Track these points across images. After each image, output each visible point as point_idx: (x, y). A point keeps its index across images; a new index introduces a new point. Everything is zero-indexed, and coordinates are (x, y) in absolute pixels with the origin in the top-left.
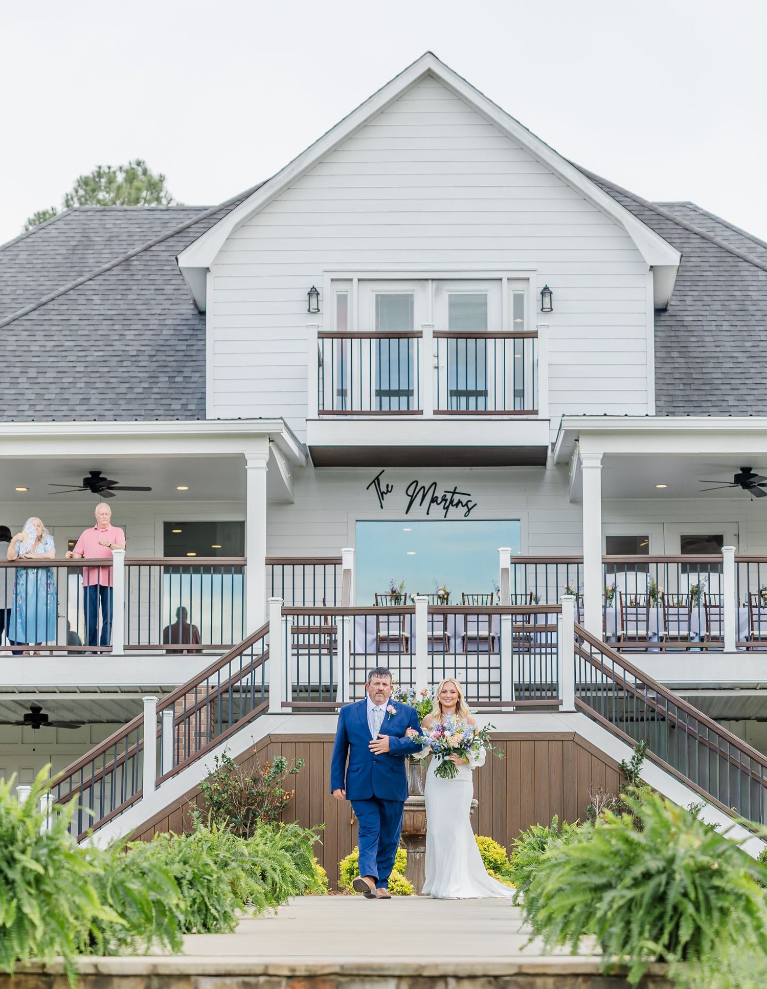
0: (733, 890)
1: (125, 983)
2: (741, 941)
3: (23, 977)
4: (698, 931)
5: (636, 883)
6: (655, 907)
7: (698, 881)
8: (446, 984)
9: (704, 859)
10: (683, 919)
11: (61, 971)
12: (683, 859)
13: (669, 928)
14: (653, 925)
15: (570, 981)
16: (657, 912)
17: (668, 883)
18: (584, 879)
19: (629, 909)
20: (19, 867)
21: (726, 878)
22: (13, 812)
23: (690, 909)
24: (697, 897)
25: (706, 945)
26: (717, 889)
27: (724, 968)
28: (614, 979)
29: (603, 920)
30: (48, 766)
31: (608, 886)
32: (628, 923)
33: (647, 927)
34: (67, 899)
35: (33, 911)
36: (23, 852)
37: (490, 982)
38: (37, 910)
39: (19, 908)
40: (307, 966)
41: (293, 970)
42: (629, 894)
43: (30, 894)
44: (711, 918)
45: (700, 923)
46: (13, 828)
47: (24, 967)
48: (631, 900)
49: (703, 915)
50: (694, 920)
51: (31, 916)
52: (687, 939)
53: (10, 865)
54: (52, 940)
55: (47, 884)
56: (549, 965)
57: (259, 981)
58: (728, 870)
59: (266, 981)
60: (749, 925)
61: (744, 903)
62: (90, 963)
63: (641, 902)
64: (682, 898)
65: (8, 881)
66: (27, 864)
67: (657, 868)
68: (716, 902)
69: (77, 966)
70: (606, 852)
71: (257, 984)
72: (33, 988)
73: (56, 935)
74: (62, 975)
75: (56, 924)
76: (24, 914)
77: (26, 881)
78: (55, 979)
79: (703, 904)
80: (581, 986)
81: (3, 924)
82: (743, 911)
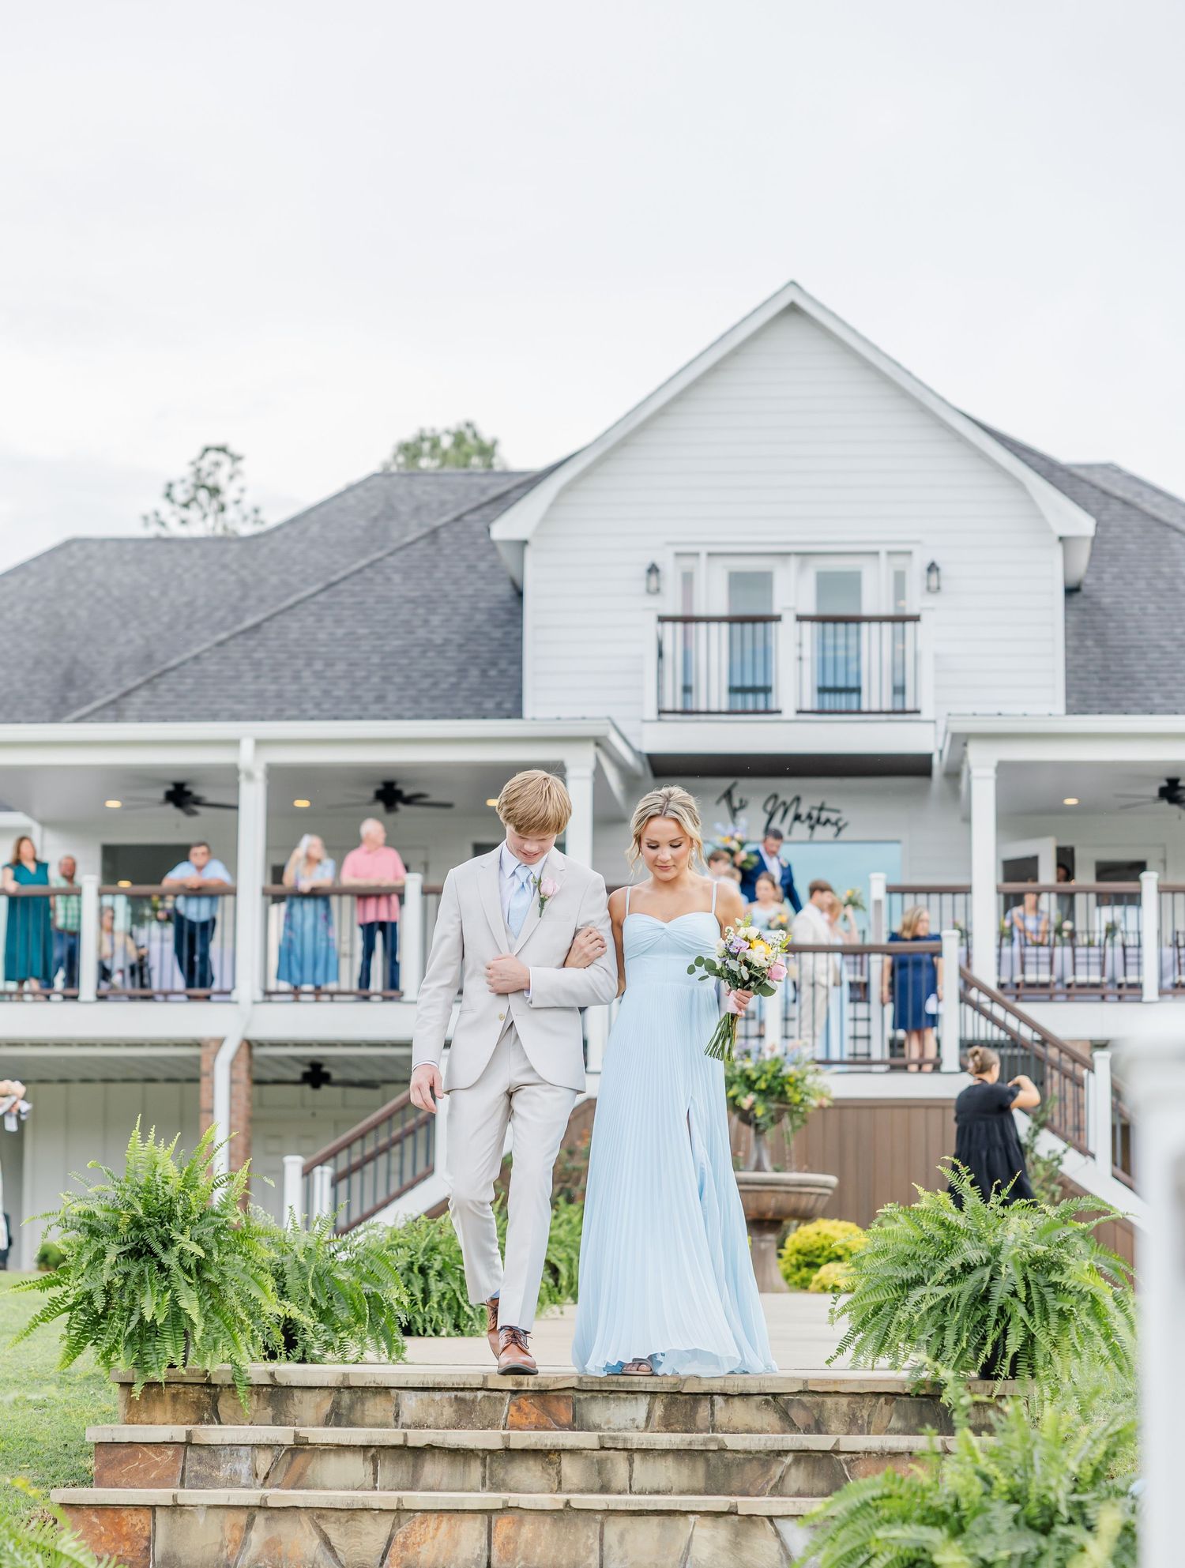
0: (1074, 1287)
1: (308, 1396)
2: (1088, 1352)
3: (180, 1389)
4: (1030, 1339)
5: (953, 1277)
6: (977, 1309)
7: (1031, 1277)
8: (712, 1404)
9: (1040, 1249)
10: (1011, 1324)
11: (230, 1382)
12: (1011, 1248)
13: (993, 1336)
14: (974, 1332)
15: (869, 1401)
16: (979, 1314)
17: (992, 1279)
19: (944, 1311)
20: (176, 1250)
21: (1067, 1273)
22: (171, 1181)
23: (1021, 1312)
24: (1028, 1296)
25: (1040, 1360)
26: (1054, 1285)
28: (925, 1400)
31: (919, 1282)
32: (942, 1328)
33: (966, 1334)
34: (239, 1292)
35: (191, 1305)
36: (182, 1232)
37: (767, 1402)
38: (196, 1303)
39: (174, 1301)
41: (521, 1383)
42: (943, 1292)
43: (190, 1284)
44: (1048, 1323)
45: (1033, 1331)
46: (171, 1200)
47: (182, 1376)
48: (946, 1299)
49: (1037, 1320)
51: (188, 1312)
52: (1016, 1349)
53: (165, 1247)
54: (215, 1342)
55: (210, 1272)
56: (843, 1381)
57: (476, 1397)
58: (1070, 1262)
59: (484, 1396)
60: (1096, 1333)
61: (1089, 1305)
62: (265, 1371)
63: (958, 1303)
64: (1010, 1298)
65: (162, 1267)
66: (186, 1247)
67: (979, 1260)
68: (1054, 1302)
69: (248, 1375)
70: (916, 1238)
71: (473, 1401)
72: (194, 1402)
73: (220, 1335)
74: (230, 1386)
75: (221, 1323)
76: (180, 1309)
77: (183, 1267)
78: (221, 1391)
79: (1036, 1305)
80: (883, 1408)
81: (154, 1321)
82: (1088, 1315)
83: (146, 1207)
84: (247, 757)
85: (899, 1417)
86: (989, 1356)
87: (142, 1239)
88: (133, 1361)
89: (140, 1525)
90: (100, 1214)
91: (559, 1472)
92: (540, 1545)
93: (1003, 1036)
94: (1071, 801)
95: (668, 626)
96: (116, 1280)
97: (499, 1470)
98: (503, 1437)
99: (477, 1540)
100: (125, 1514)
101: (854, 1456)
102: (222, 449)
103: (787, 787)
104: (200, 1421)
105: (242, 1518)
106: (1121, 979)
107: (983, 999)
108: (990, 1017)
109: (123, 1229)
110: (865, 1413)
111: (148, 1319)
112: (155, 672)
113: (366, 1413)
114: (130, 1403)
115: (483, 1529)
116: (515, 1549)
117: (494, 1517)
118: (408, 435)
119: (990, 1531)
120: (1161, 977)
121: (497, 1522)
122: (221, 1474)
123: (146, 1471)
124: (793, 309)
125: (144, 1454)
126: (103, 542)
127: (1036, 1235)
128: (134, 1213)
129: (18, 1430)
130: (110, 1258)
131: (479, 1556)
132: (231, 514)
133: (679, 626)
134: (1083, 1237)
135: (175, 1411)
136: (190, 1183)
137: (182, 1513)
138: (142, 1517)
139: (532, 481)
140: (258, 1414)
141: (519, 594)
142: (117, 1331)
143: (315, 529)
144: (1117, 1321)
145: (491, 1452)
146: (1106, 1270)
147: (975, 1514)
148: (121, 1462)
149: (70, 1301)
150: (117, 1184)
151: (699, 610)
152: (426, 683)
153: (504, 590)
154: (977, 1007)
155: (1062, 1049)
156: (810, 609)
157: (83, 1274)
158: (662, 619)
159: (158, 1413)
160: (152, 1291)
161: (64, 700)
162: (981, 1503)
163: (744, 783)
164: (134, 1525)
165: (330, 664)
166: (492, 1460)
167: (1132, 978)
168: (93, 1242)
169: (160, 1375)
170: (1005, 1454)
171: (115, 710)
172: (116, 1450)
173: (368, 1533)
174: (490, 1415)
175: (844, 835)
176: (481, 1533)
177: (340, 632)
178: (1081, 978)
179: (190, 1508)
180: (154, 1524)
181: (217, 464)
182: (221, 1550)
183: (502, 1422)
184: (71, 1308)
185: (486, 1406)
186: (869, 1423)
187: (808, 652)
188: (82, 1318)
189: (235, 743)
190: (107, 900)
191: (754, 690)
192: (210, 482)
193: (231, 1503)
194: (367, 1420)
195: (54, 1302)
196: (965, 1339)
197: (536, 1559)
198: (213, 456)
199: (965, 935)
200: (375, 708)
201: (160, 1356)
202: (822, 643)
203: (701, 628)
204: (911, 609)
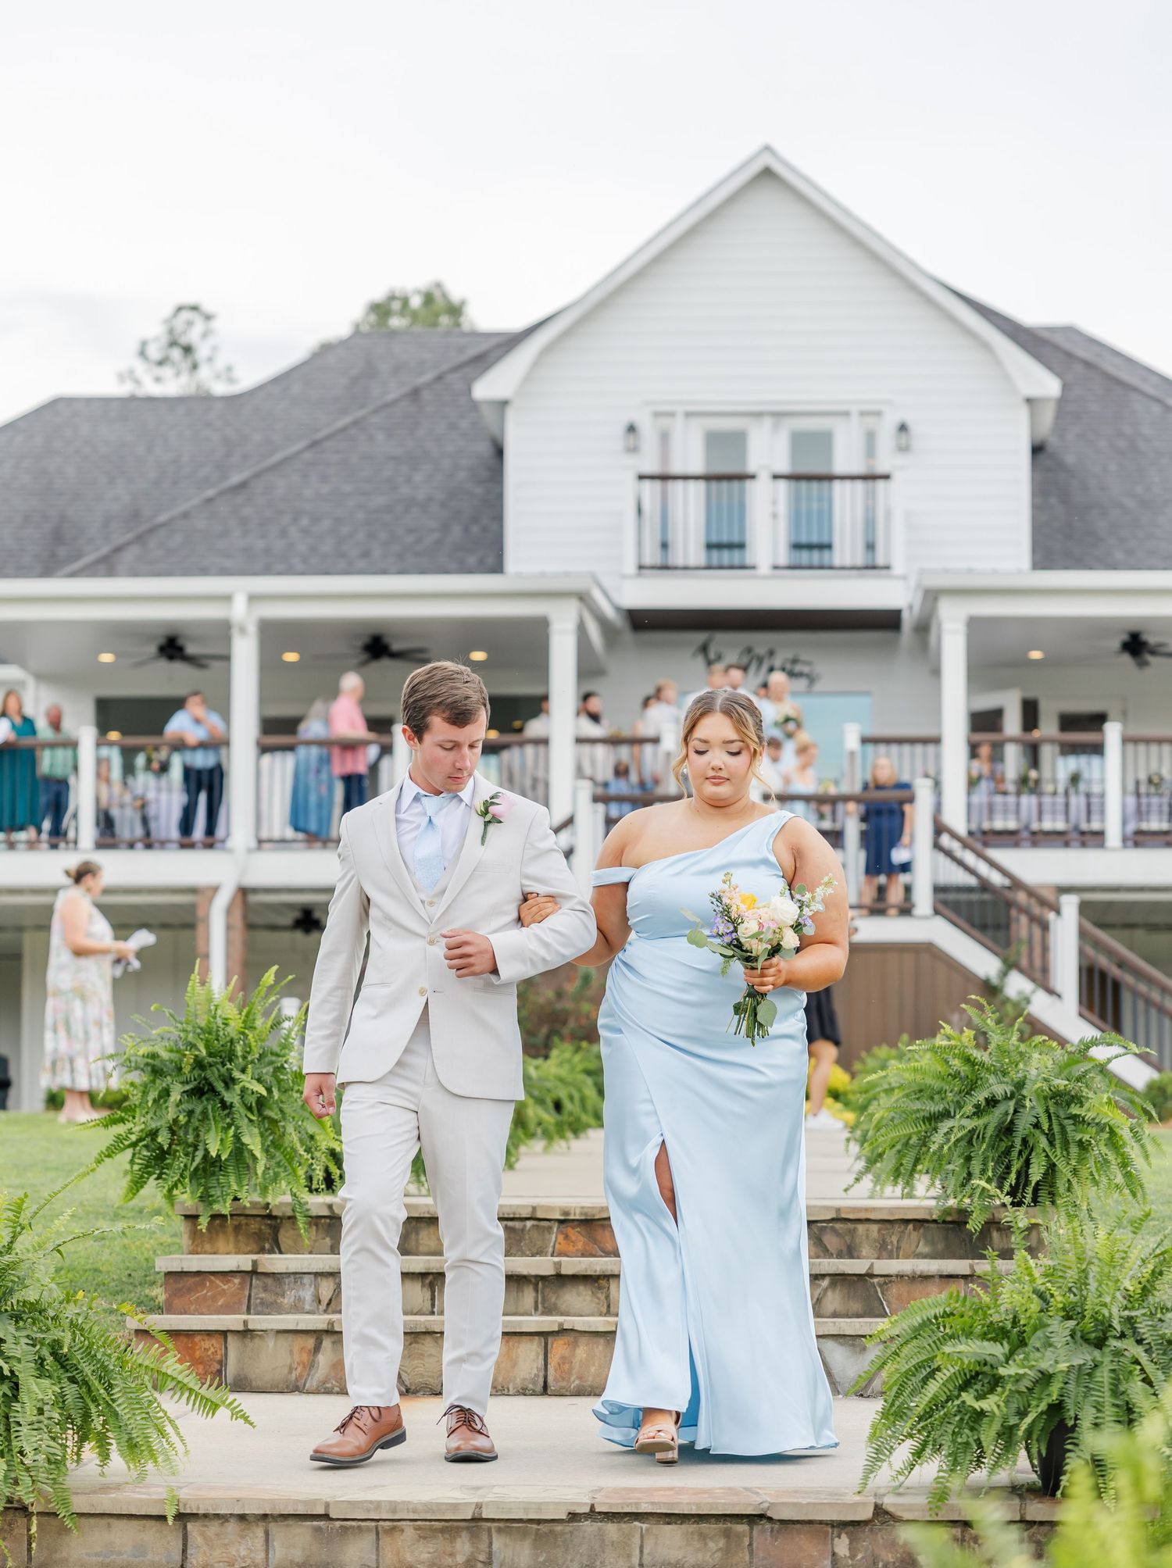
0: (1093, 1119)
2: (1104, 1180)
3: (243, 1220)
4: (1052, 1168)
5: (979, 1112)
6: (1001, 1140)
7: (1051, 1109)
9: (1060, 1083)
10: (1033, 1154)
11: (289, 1213)
12: (1035, 1082)
13: (1016, 1166)
14: (998, 1162)
15: (897, 1228)
16: (1003, 1146)
17: (1016, 1111)
18: (917, 1105)
19: (970, 1143)
20: (237, 1088)
21: (1087, 1105)
22: (231, 1023)
23: (1043, 1142)
24: (1050, 1125)
25: (1061, 1186)
26: (1074, 1117)
27: (1084, 1214)
28: (951, 1226)
29: (939, 1157)
30: (275, 968)
31: (946, 1115)
32: (968, 1159)
33: (991, 1164)
34: (297, 1129)
35: (253, 1141)
36: (243, 1071)
38: (258, 1139)
39: (237, 1138)
40: (582, 1208)
41: (566, 1213)
42: (970, 1124)
43: (251, 1121)
44: (1068, 1153)
45: (1055, 1160)
46: (232, 1042)
47: (245, 1207)
48: (972, 1131)
49: (1058, 1152)
50: (1047, 1156)
51: (251, 1147)
52: (1039, 1178)
53: (227, 1087)
54: (276, 1176)
55: (271, 1109)
56: (874, 1209)
57: (525, 1226)
58: (1089, 1096)
59: (533, 1226)
60: (1113, 1162)
61: (1107, 1136)
62: (324, 1204)
63: (984, 1134)
64: (1032, 1130)
65: (224, 1105)
66: (248, 1085)
67: (1003, 1093)
68: (1074, 1134)
69: (308, 1207)
70: (942, 1074)
71: (523, 1230)
72: (255, 1233)
73: (281, 1170)
74: (290, 1218)
75: (282, 1157)
76: (243, 1144)
77: (246, 1105)
78: (281, 1222)
79: (1058, 1136)
80: (912, 1235)
81: (219, 1156)
82: (1106, 1145)
83: (207, 1047)
84: (239, 611)
85: (927, 1242)
86: (1013, 1183)
87: (205, 1078)
88: (199, 1195)
89: (212, 1350)
90: (165, 1055)
91: (607, 1297)
92: (594, 1365)
93: (972, 881)
94: (1036, 655)
95: (647, 484)
96: (181, 1118)
97: (551, 1295)
98: (555, 1263)
99: (534, 1360)
100: (197, 1339)
101: (887, 1280)
102: (194, 308)
103: (761, 641)
104: (262, 1251)
105: (310, 1342)
106: (1084, 826)
107: (955, 846)
108: (960, 863)
109: (187, 1069)
110: (894, 1239)
111: (214, 1154)
112: (145, 527)
113: (421, 1242)
114: (195, 1234)
115: (539, 1350)
116: (571, 1369)
117: (550, 1339)
118: (378, 294)
119: (1048, 1344)
120: (1124, 822)
121: (553, 1343)
122: (286, 1301)
123: (214, 1298)
124: (767, 173)
125: (211, 1281)
126: (89, 401)
127: (1057, 1070)
128: (197, 1053)
129: (82, 1261)
130: (175, 1096)
131: (537, 1376)
132: (204, 372)
133: (658, 484)
134: (1101, 1071)
135: (237, 1241)
136: (248, 1024)
137: (252, 1338)
138: (214, 1341)
139: (511, 342)
140: (317, 1244)
141: (499, 452)
142: (182, 1165)
143: (296, 389)
144: (1133, 1151)
145: (543, 1278)
146: (1122, 1103)
147: (1035, 1329)
148: (189, 1290)
149: (134, 1138)
150: (179, 1025)
151: (676, 468)
152: (410, 539)
153: (484, 448)
154: (949, 854)
155: (1031, 893)
156: (784, 467)
157: (147, 1113)
158: (641, 477)
159: (221, 1244)
160: (216, 1128)
161: (53, 555)
162: (1040, 1319)
163: (721, 638)
164: (206, 1350)
165: (316, 520)
166: (543, 1284)
167: (1095, 826)
168: (158, 1081)
169: (225, 1208)
170: (1060, 1274)
171: (106, 566)
172: (185, 1279)
173: (430, 1355)
174: (539, 1243)
175: (818, 687)
176: (538, 1354)
177: (325, 489)
178: (1047, 825)
179: (260, 1333)
180: (226, 1348)
181: (190, 324)
182: (290, 1372)
183: (551, 1250)
184: (134, 1145)
185: (535, 1234)
186: (898, 1248)
187: (782, 508)
188: (145, 1153)
189: (227, 598)
190: (105, 751)
191: (730, 546)
192: (184, 340)
193: (299, 1328)
194: (422, 1249)
195: (119, 1139)
196: (990, 1168)
197: (590, 1378)
198: (185, 315)
199: (937, 784)
200: (361, 564)
201: (225, 1189)
202: (796, 501)
203: (678, 487)
204: (881, 468)
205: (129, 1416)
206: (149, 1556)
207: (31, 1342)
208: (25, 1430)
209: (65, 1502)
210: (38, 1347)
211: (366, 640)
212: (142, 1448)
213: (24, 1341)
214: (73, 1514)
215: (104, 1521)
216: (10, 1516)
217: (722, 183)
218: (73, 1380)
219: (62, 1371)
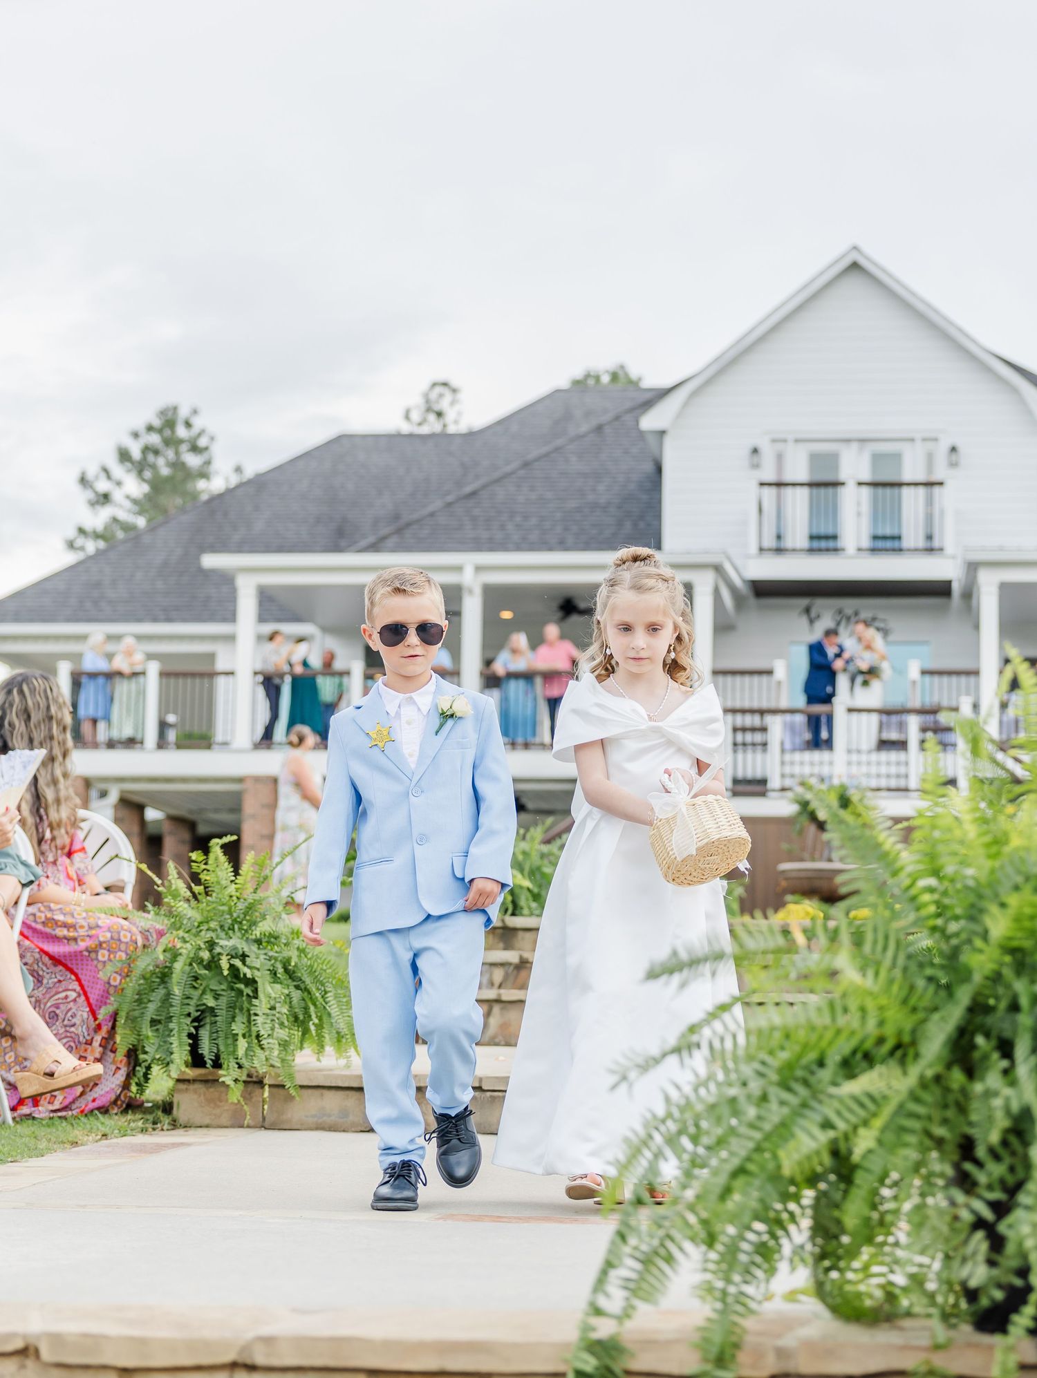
84: (468, 578)
93: (1003, 774)
95: (766, 490)
102: (445, 384)
103: (849, 604)
112: (402, 523)
124: (855, 266)
133: (773, 490)
139: (667, 392)
141: (659, 470)
143: (514, 428)
151: (788, 477)
153: (649, 467)
156: (866, 476)
158: (762, 484)
163: (820, 603)
165: (526, 517)
171: (374, 547)
175: (891, 638)
177: (533, 495)
181: (441, 396)
187: (866, 507)
189: (459, 569)
191: (827, 536)
192: (437, 408)
198: (438, 390)
202: (875, 501)
203: (789, 491)
204: (936, 477)
205: (338, 1013)
206: (351, 1118)
207: (268, 958)
208: (260, 1020)
209: (291, 1077)
210: (273, 961)
211: (560, 601)
212: (348, 1037)
213: (262, 957)
214: (295, 1086)
215: (317, 1092)
216: (250, 1087)
217: (822, 273)
218: (297, 987)
219: (290, 981)
